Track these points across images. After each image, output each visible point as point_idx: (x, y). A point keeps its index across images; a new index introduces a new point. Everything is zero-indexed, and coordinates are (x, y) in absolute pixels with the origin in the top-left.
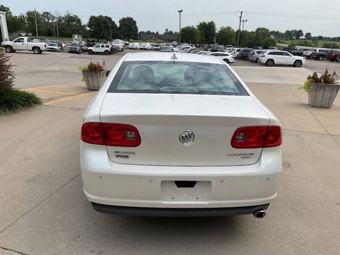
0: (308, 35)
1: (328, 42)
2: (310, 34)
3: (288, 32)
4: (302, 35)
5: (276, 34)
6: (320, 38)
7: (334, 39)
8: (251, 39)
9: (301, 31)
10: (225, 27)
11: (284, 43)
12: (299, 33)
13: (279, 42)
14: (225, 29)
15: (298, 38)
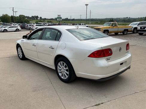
0: (41, 18)
1: (48, 20)
2: (41, 17)
3: (32, 16)
4: (38, 18)
5: (28, 17)
6: (45, 19)
7: (50, 19)
8: (18, 20)
9: (37, 16)
10: (4, 14)
11: (32, 21)
12: (37, 17)
13: (30, 21)
14: (5, 15)
15: (37, 19)
